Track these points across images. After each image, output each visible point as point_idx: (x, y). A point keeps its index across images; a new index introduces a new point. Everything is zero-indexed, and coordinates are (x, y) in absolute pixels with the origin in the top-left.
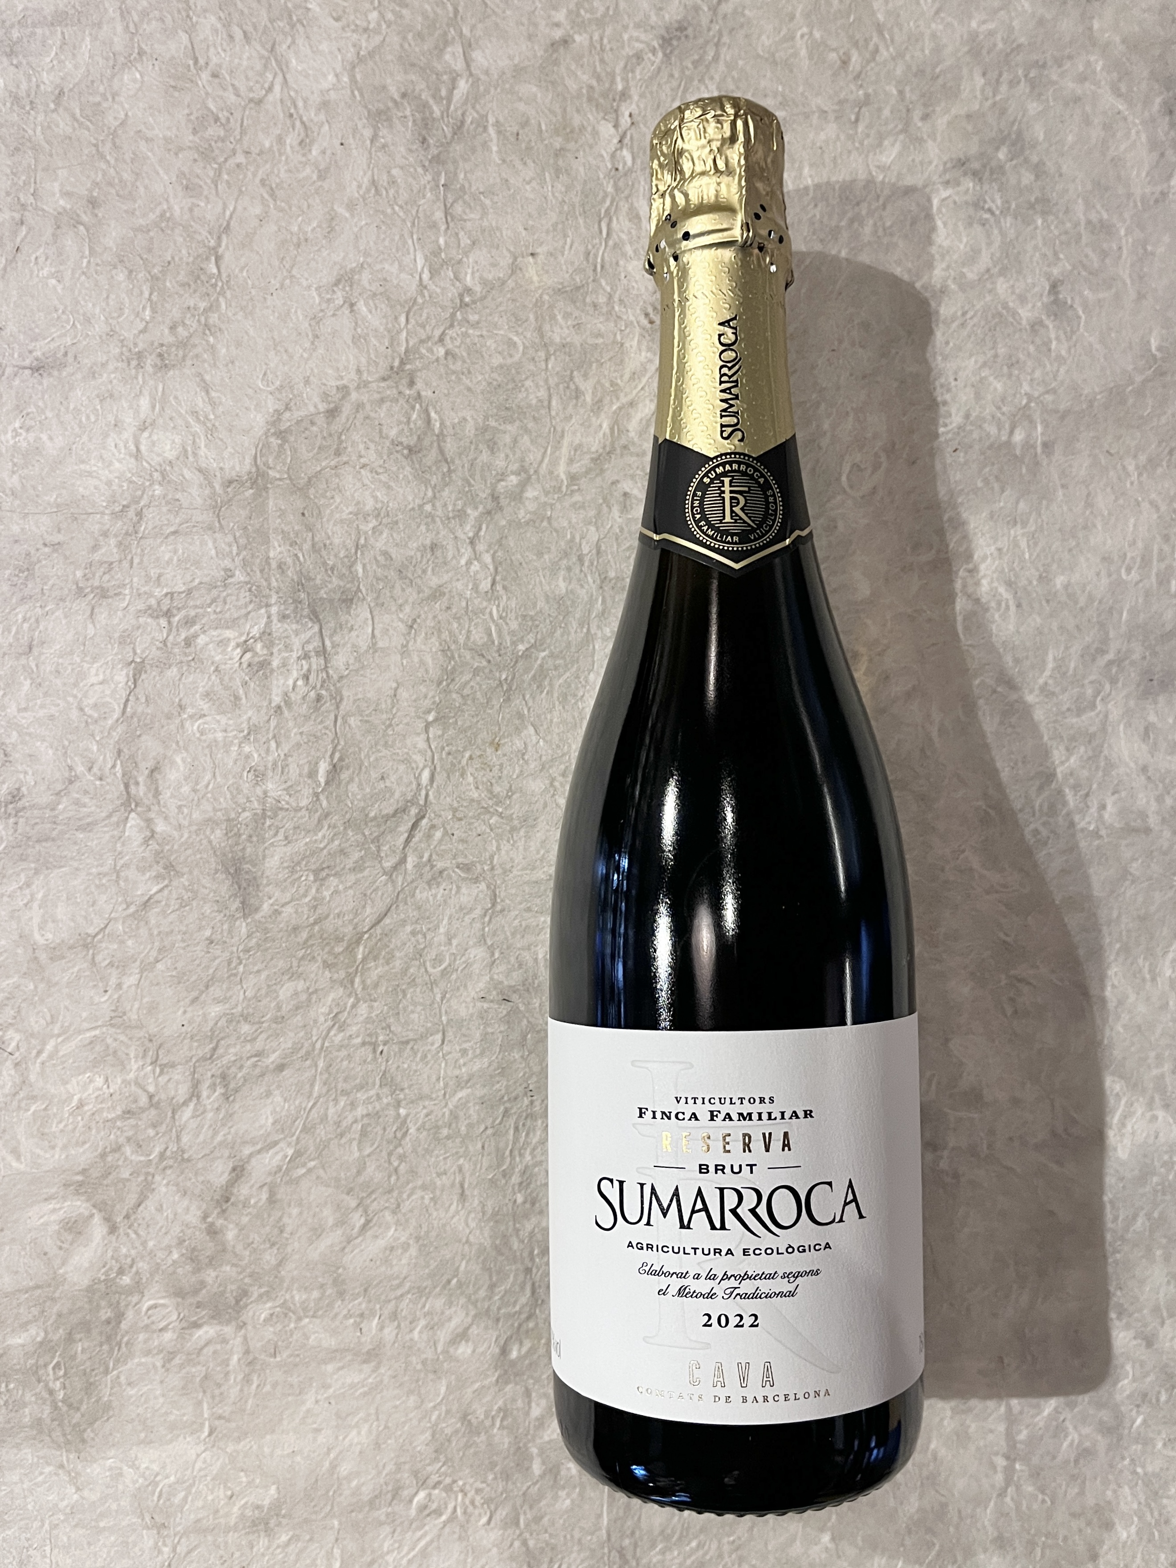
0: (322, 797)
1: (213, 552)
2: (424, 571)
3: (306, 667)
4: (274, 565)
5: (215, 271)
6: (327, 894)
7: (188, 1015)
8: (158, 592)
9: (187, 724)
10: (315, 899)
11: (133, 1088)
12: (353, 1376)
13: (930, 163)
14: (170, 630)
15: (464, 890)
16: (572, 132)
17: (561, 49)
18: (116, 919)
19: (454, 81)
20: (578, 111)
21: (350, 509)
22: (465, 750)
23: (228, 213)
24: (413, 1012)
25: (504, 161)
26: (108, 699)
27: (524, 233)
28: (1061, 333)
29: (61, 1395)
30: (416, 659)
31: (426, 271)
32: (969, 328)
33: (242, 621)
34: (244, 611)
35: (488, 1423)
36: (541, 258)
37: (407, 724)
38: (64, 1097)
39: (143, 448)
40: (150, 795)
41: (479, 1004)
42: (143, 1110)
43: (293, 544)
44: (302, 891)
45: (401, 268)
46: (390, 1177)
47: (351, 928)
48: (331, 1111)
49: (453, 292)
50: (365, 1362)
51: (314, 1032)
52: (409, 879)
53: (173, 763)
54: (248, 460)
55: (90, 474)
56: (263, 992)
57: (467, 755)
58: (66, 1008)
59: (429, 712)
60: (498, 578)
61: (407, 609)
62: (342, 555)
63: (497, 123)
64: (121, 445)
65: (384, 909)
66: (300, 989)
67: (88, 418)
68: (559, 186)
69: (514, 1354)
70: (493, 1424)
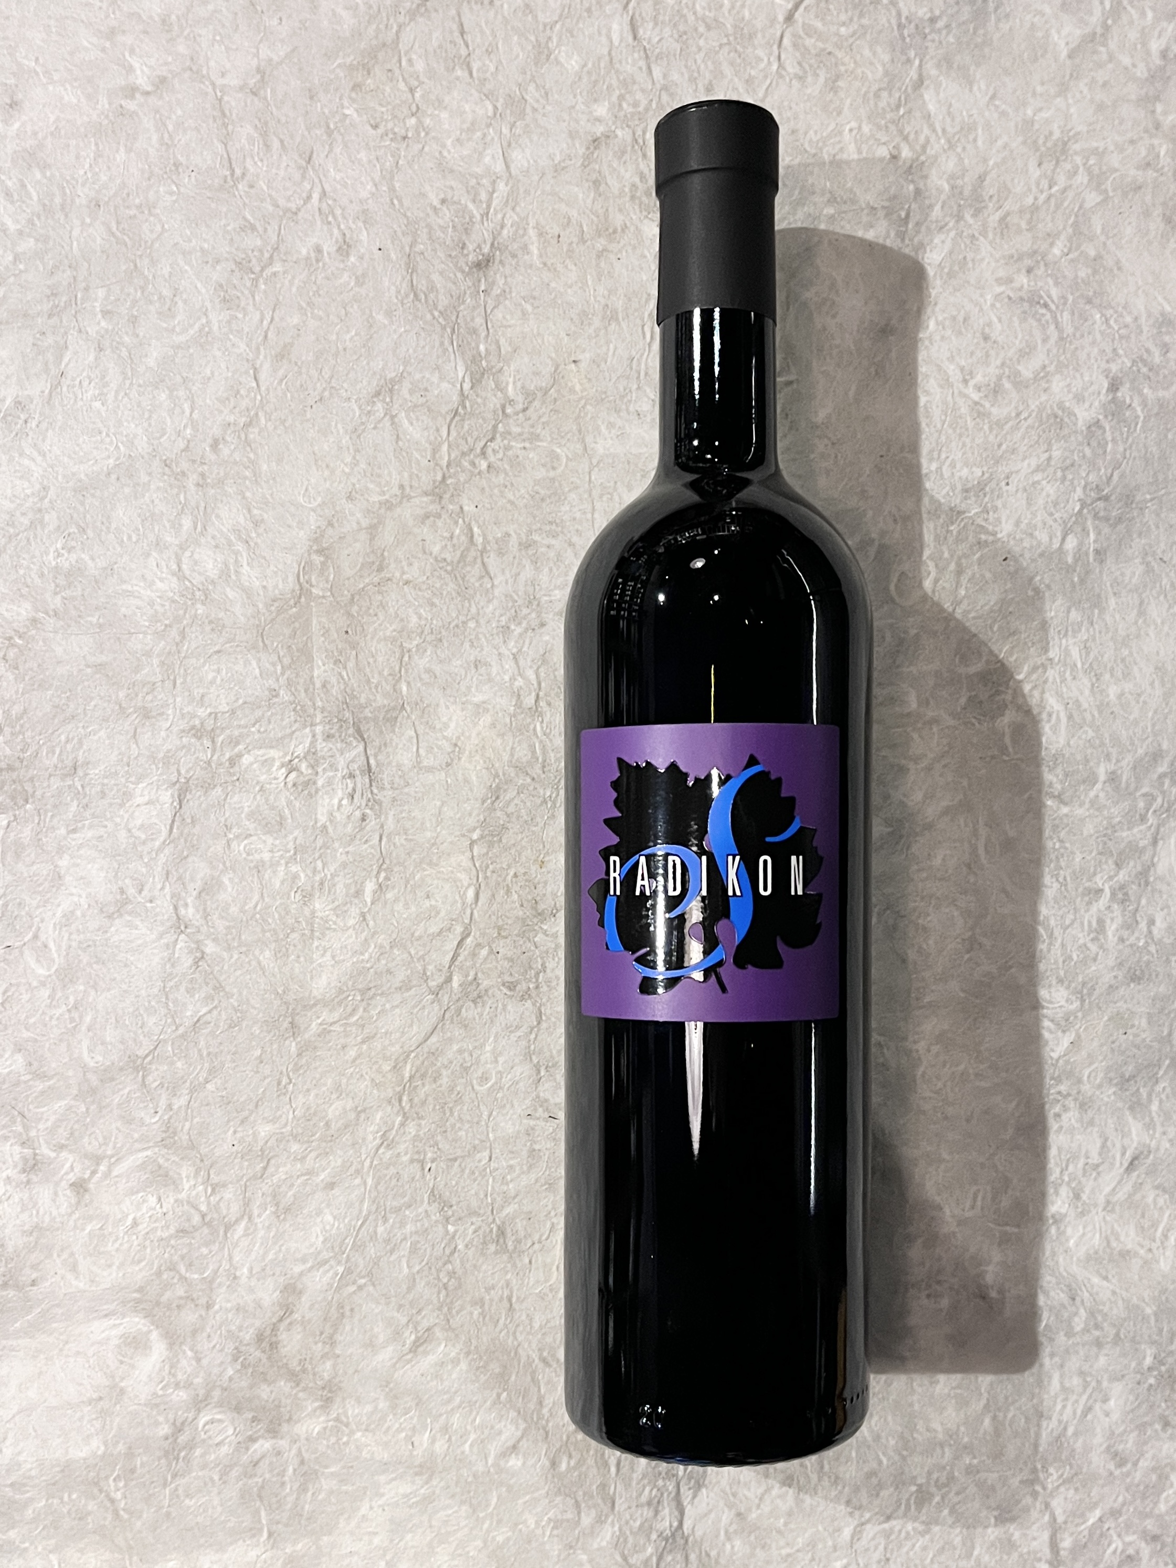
0: (368, 917)
1: (257, 671)
2: (469, 688)
3: (351, 786)
4: (318, 685)
5: (254, 384)
6: (374, 1012)
7: (238, 1135)
8: (202, 712)
9: (234, 844)
10: (361, 1017)
11: (186, 1207)
12: (405, 1488)
13: (983, 259)
14: (214, 751)
15: (509, 1007)
16: (615, 232)
17: (603, 147)
18: (165, 1041)
19: (494, 183)
20: (620, 210)
21: (394, 627)
22: (509, 866)
23: (265, 323)
24: (460, 1129)
25: (545, 264)
26: (154, 820)
27: (566, 338)
28: (1117, 434)
29: (122, 1505)
30: (460, 777)
31: (467, 379)
32: (1022, 430)
33: (286, 741)
34: (288, 731)
35: (539, 1532)
36: (583, 365)
37: (451, 843)
38: (119, 1216)
39: (184, 567)
40: (198, 917)
41: (525, 1121)
42: (196, 1229)
43: (337, 662)
44: (349, 1009)
45: (442, 378)
46: (439, 1293)
47: (397, 1047)
48: (380, 1229)
49: (494, 402)
50: (416, 1474)
51: (363, 1150)
52: (455, 998)
53: (220, 884)
54: (291, 579)
55: (130, 594)
56: (312, 1111)
57: (512, 873)
58: (117, 1129)
59: (474, 829)
60: (541, 694)
61: (452, 725)
62: (386, 673)
63: (537, 226)
64: (163, 563)
65: (430, 1029)
66: (348, 1108)
67: (130, 537)
68: (601, 290)
69: (564, 1466)
70: (544, 1534)
